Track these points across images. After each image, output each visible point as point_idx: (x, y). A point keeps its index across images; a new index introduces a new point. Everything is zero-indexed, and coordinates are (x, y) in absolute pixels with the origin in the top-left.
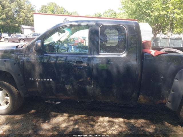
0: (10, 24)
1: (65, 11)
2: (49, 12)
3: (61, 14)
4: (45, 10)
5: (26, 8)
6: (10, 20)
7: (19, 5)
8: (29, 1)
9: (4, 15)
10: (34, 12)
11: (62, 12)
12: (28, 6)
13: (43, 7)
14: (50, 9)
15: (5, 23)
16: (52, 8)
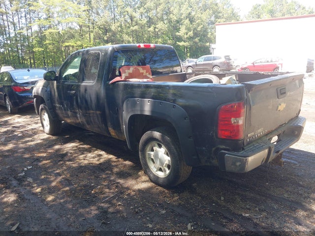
0: (199, 44)
1: (300, 6)
2: (265, 16)
3: (289, 16)
4: (257, 13)
5: (225, 15)
6: (199, 38)
7: (214, 13)
8: (231, 3)
9: (192, 32)
10: (238, 20)
11: (292, 11)
12: (228, 12)
13: (255, 8)
14: (266, 10)
15: (192, 43)
16: (270, 7)
